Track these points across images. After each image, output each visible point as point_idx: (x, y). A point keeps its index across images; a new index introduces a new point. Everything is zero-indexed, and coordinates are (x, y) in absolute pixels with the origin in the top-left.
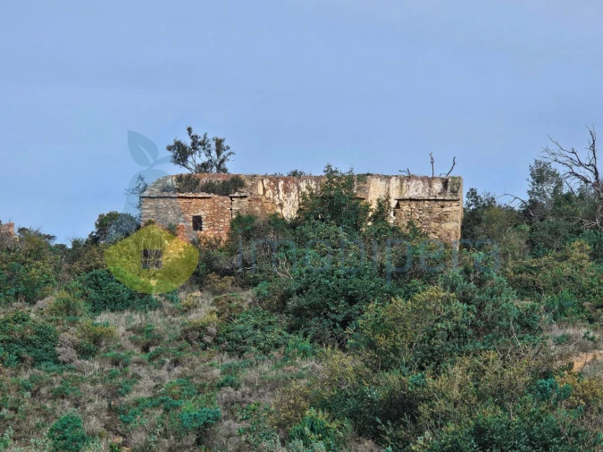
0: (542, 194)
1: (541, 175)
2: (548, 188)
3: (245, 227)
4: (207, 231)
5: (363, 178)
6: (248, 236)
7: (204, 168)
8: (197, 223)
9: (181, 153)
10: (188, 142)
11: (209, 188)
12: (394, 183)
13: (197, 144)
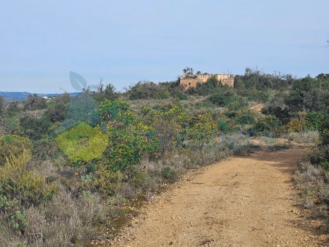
0: (248, 74)
1: (247, 70)
2: (249, 72)
3: (199, 85)
4: (191, 85)
5: (217, 75)
6: (199, 86)
7: (189, 73)
8: (190, 84)
9: (185, 71)
10: (186, 69)
11: (191, 77)
12: (222, 75)
13: (188, 69)
